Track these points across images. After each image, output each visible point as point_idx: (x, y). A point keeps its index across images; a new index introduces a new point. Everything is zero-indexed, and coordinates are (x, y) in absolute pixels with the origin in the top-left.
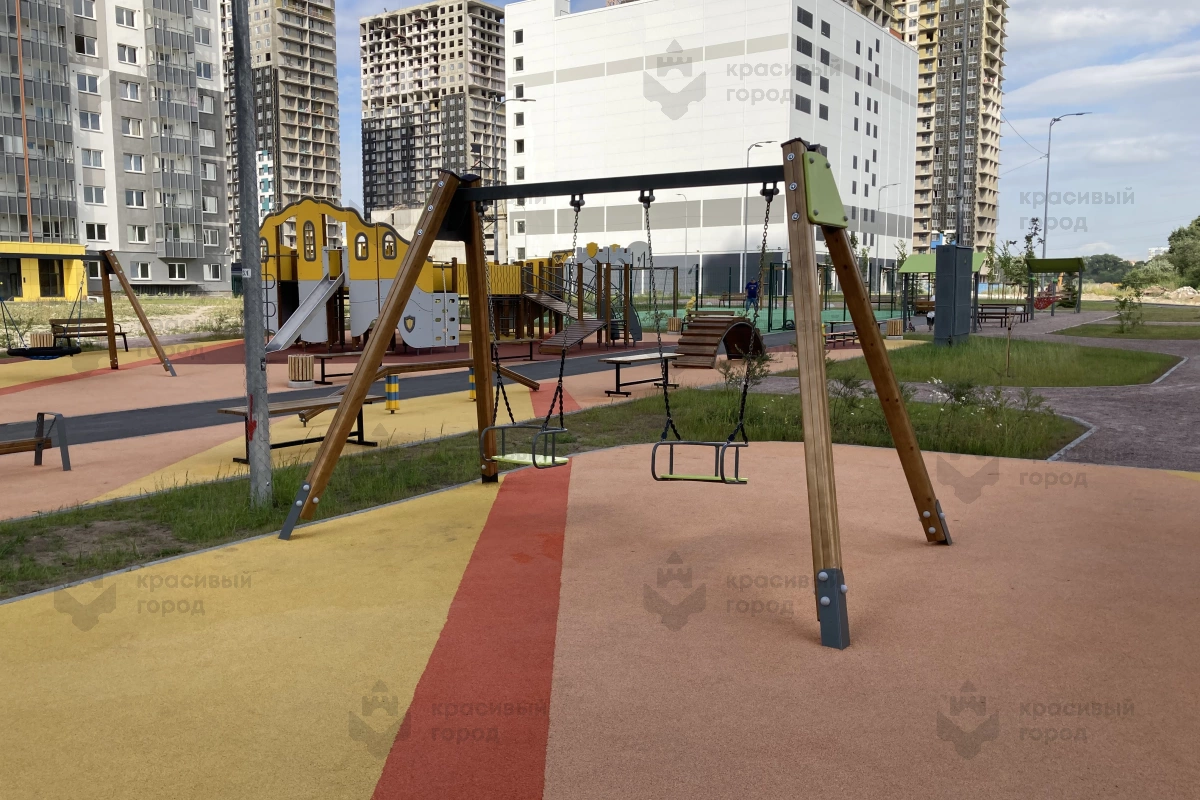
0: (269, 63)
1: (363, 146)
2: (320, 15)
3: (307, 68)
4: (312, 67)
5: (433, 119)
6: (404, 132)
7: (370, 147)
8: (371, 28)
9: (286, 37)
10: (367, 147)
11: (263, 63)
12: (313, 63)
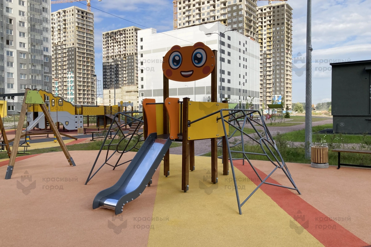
0: (73, 46)
1: (103, 70)
2: (89, 32)
3: (85, 47)
5: (124, 62)
6: (115, 66)
7: (105, 70)
8: (106, 35)
10: (104, 70)
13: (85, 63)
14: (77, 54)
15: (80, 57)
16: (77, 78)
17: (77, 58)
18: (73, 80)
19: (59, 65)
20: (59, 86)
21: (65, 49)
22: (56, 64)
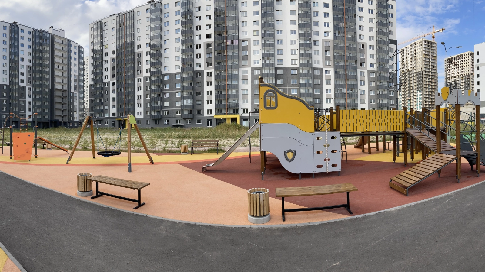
0: (421, 70)
2: (434, 58)
3: (430, 71)
4: (431, 70)
5: (462, 81)
6: (455, 85)
8: (447, 61)
9: (426, 63)
11: (420, 70)
12: (432, 69)
13: (430, 83)
14: (424, 76)
15: (426, 78)
16: (424, 95)
17: (424, 80)
18: (421, 97)
19: (411, 86)
20: (411, 102)
21: (415, 73)
22: (409, 86)
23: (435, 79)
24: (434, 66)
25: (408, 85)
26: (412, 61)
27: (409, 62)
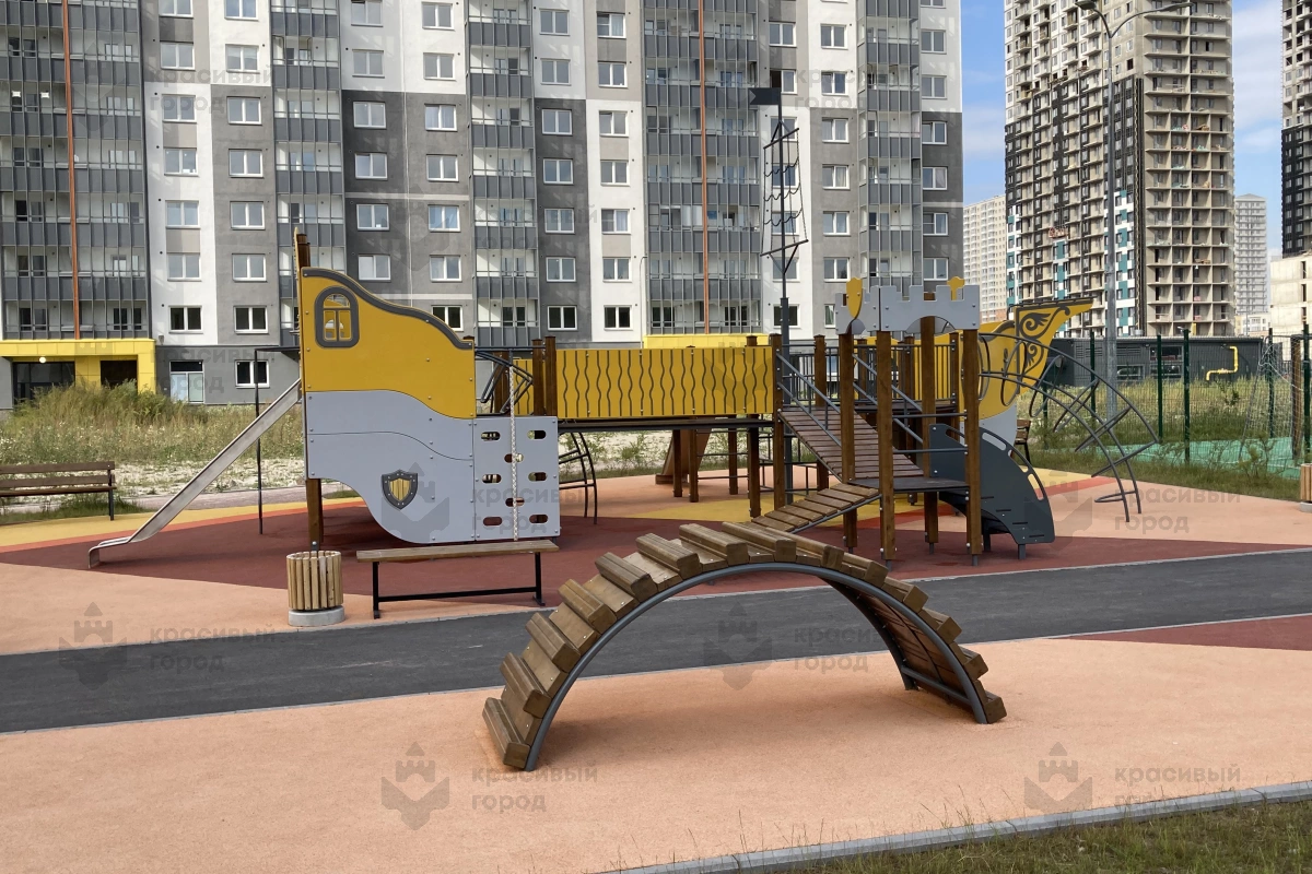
0: (1131, 72)
3: (1187, 71)
4: (1193, 67)
9: (1158, 32)
11: (1124, 73)
13: (1184, 145)
16: (1149, 217)
17: (1149, 125)
18: (1130, 226)
19: (1071, 167)
21: (1096, 91)
22: (1061, 167)
23: (1213, 116)
24: (1207, 43)
25: (1054, 165)
26: (1073, 29)
27: (1058, 31)
